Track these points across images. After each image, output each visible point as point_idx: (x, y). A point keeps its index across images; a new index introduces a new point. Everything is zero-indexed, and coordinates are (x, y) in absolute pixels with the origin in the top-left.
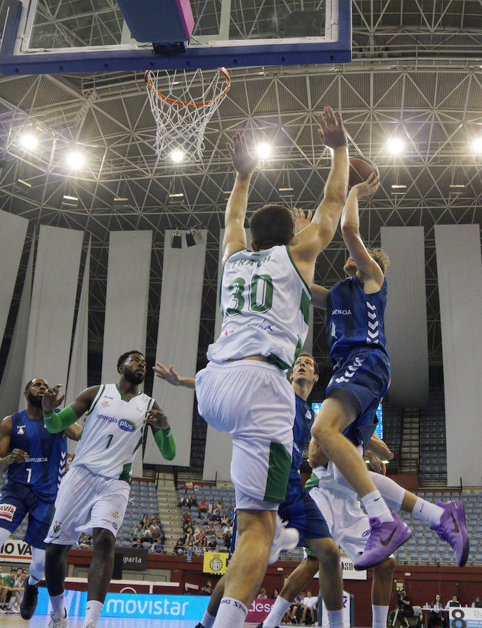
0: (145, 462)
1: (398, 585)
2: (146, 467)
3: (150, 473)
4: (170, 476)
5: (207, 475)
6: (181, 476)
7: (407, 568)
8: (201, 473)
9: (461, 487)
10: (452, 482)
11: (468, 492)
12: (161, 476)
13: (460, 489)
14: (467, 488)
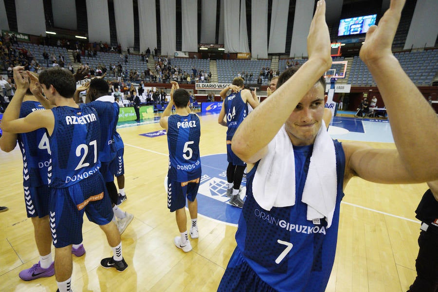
0: (269, 53)
1: (365, 94)
2: (269, 54)
3: (270, 57)
4: (278, 57)
5: (291, 55)
6: (282, 57)
7: (371, 88)
8: (289, 55)
9: (412, 49)
10: (406, 47)
11: (415, 51)
12: (274, 57)
13: (410, 51)
14: (415, 49)
